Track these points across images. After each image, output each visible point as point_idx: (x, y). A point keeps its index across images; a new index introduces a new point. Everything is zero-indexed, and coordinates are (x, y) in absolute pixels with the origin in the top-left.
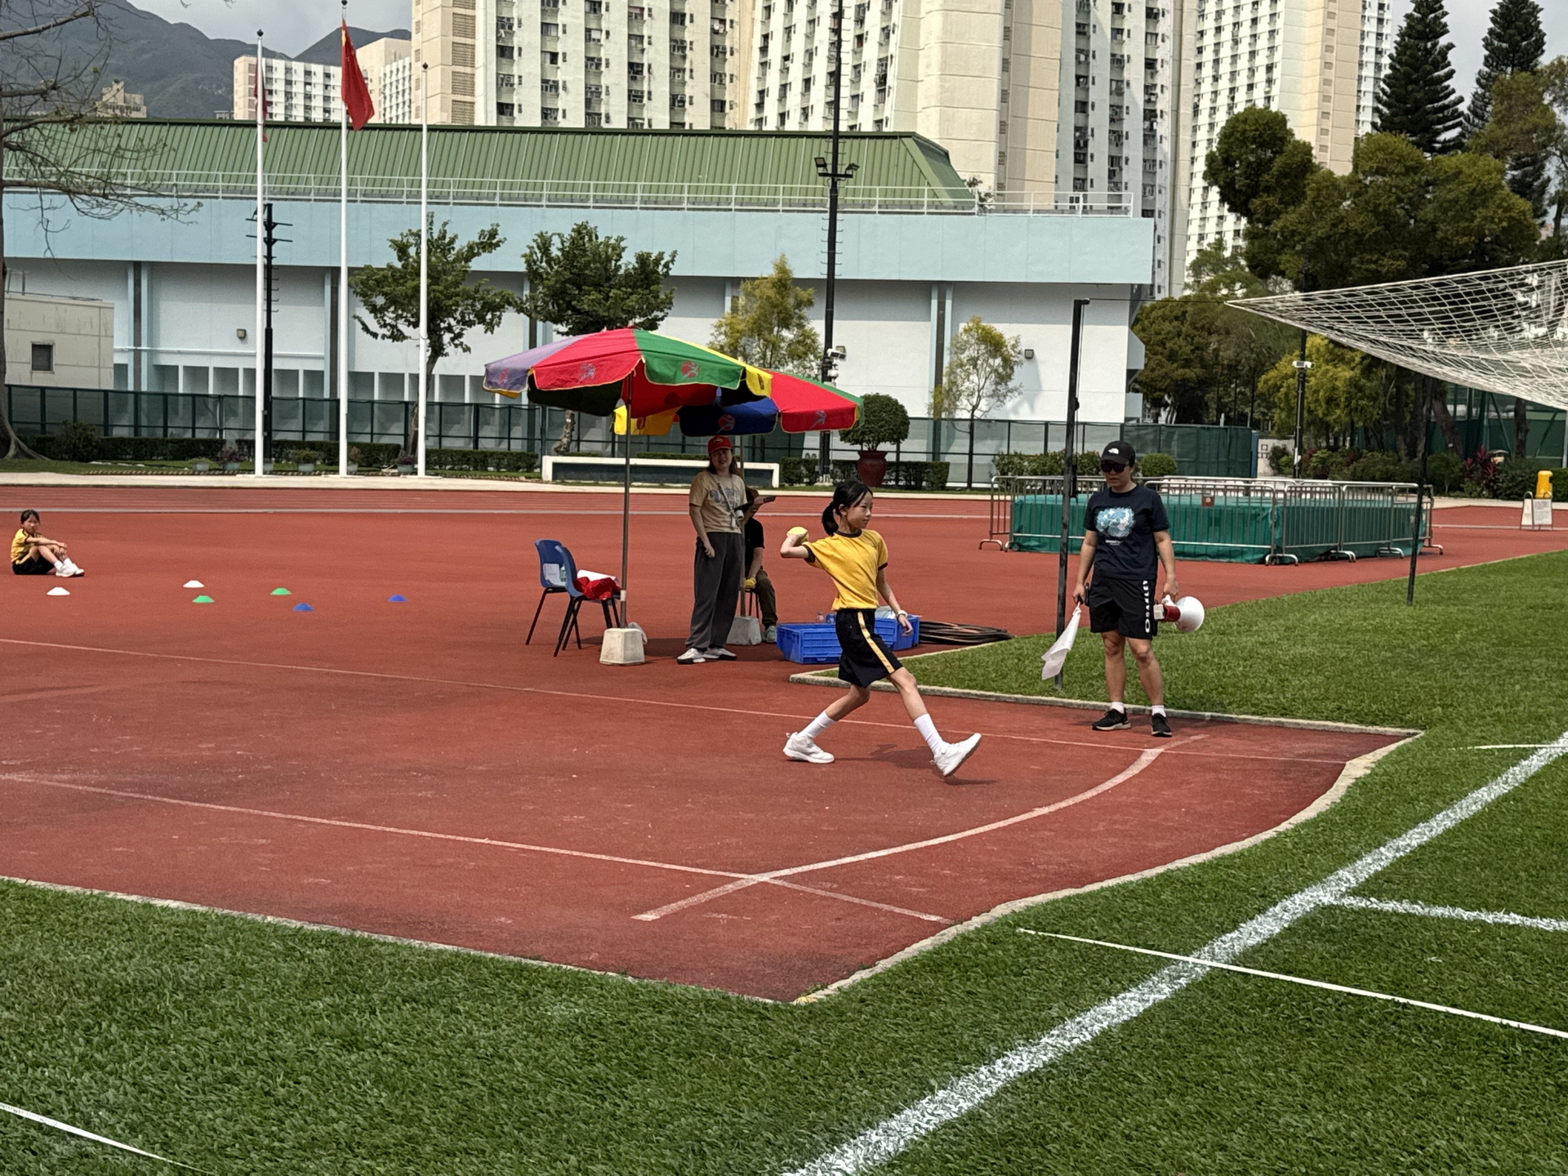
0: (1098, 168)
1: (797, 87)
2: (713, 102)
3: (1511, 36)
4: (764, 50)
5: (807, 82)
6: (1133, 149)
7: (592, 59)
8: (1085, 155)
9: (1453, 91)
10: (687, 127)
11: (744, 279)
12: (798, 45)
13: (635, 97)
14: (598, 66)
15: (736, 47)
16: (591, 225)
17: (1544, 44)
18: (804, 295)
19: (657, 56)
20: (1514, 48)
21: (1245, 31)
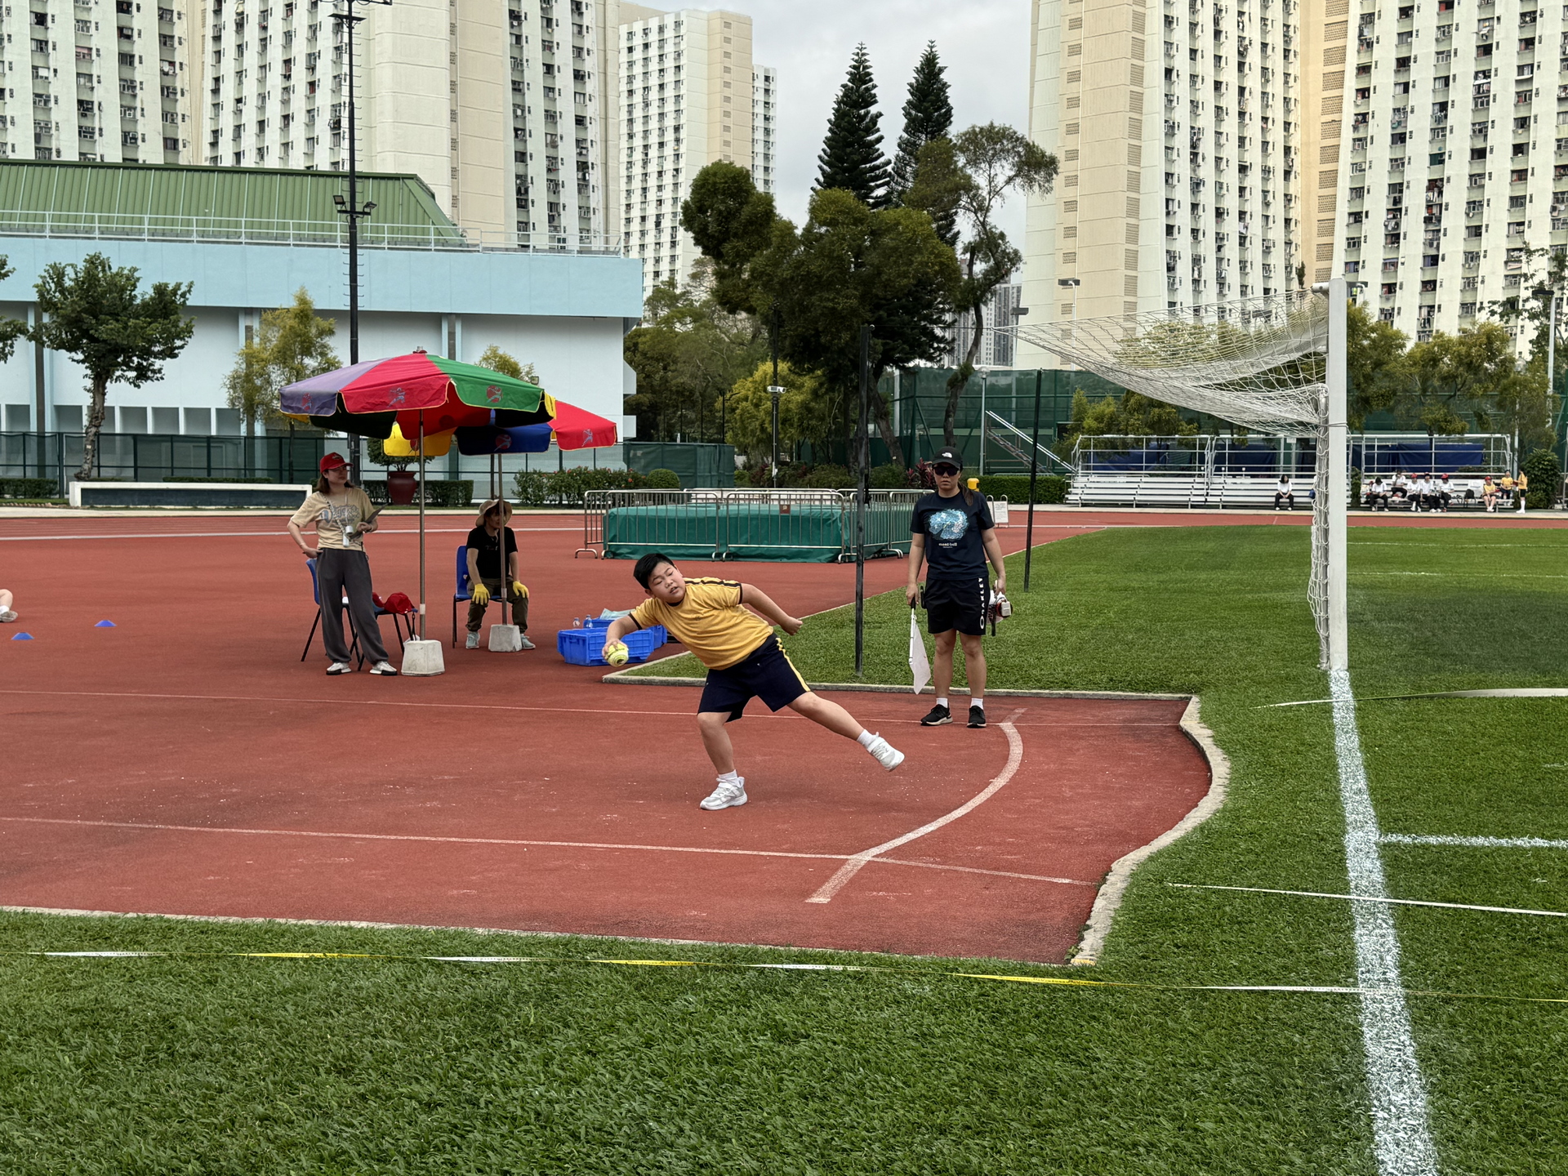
0: (539, 213)
1: (251, 129)
2: (165, 139)
3: (927, 109)
4: (216, 91)
5: (262, 124)
6: (569, 196)
7: (40, 96)
8: (526, 200)
9: (882, 154)
10: (141, 162)
11: (265, 310)
12: (250, 89)
13: (86, 133)
14: (47, 102)
15: (186, 88)
16: (104, 256)
17: (951, 116)
18: (324, 324)
19: (107, 94)
20: (928, 118)
21: (654, 95)
